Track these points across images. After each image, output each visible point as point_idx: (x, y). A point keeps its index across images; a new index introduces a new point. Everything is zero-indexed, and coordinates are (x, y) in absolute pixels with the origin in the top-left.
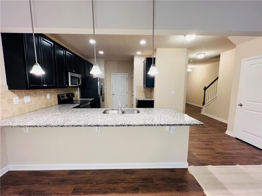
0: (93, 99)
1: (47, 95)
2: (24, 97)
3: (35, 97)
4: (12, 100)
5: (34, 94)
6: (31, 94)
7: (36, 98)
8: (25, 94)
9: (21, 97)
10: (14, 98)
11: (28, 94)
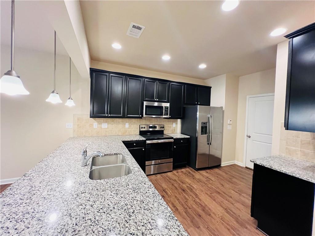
0: (189, 137)
1: (125, 124)
2: (102, 124)
3: (112, 124)
4: (92, 125)
5: (112, 122)
6: (108, 122)
7: (114, 125)
8: (104, 121)
9: (100, 123)
10: (94, 124)
11: (106, 122)
